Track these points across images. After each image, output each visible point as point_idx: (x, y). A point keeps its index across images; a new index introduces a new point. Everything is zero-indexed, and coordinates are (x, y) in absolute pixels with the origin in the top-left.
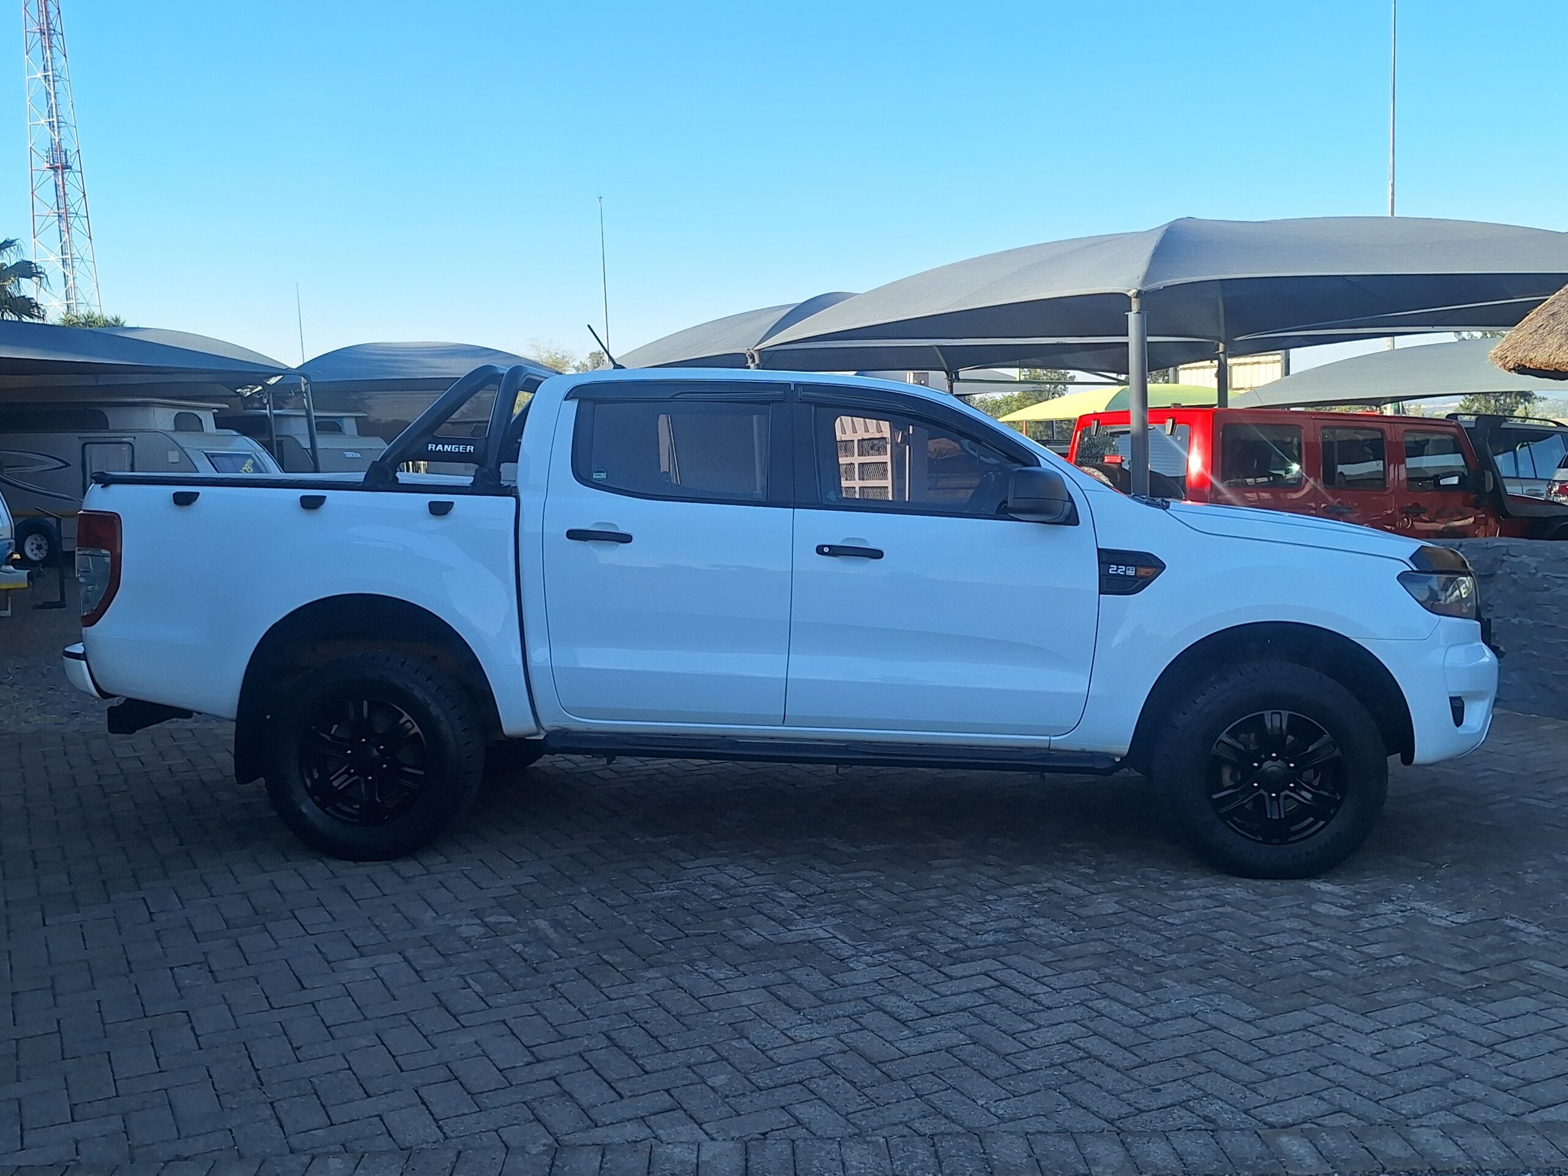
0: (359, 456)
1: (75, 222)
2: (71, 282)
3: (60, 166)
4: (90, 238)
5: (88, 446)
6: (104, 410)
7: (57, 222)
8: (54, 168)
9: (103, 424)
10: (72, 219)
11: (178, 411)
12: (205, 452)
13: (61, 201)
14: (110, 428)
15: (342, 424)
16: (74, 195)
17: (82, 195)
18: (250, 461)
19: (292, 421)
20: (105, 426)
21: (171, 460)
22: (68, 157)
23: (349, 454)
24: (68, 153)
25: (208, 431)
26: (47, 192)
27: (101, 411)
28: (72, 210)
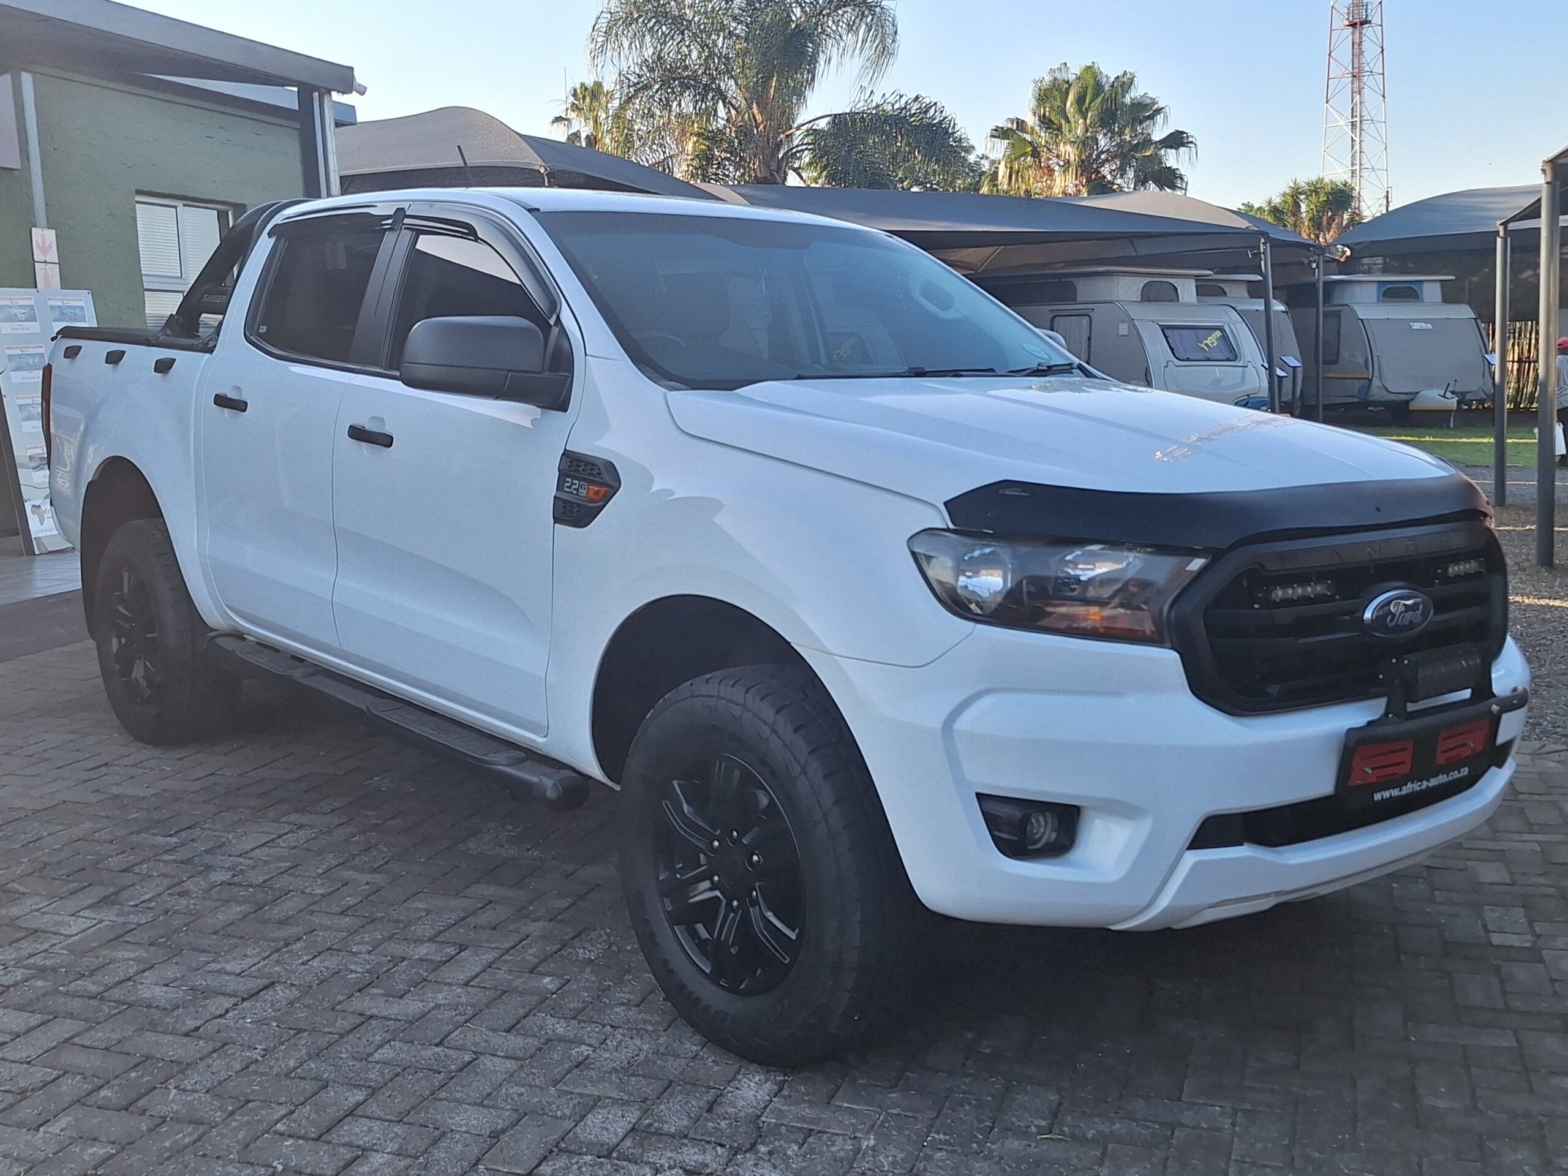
0: (1430, 326)
1: (1368, 80)
2: (1357, 147)
3: (1358, 24)
4: (1384, 96)
5: (1056, 319)
6: (1075, 281)
7: (1350, 85)
8: (1353, 25)
9: (1071, 296)
10: (1366, 78)
11: (1149, 279)
12: (1160, 323)
13: (1356, 61)
14: (1078, 299)
15: (1422, 292)
16: (1370, 49)
17: (1380, 50)
18: (1218, 333)
19: (1357, 288)
20: (1073, 299)
21: (1121, 333)
22: (1369, 11)
23: (1416, 326)
24: (1369, 7)
25: (1186, 300)
26: (1344, 54)
27: (1072, 283)
28: (1367, 69)
